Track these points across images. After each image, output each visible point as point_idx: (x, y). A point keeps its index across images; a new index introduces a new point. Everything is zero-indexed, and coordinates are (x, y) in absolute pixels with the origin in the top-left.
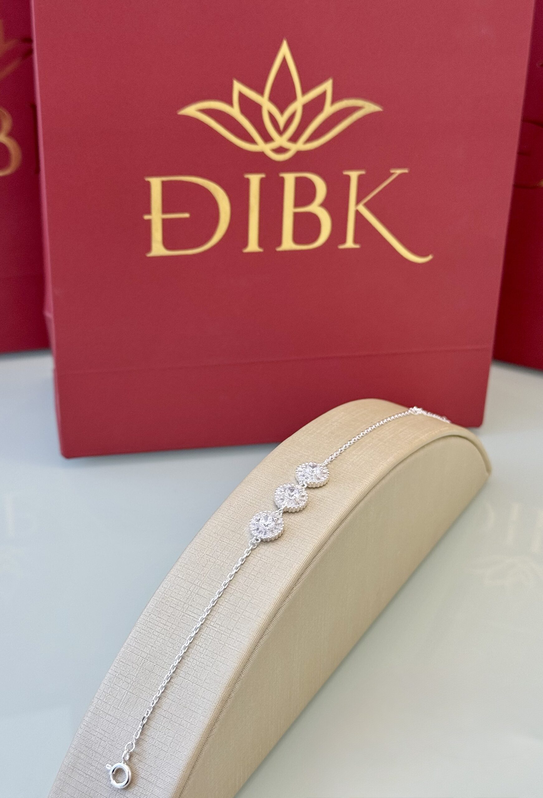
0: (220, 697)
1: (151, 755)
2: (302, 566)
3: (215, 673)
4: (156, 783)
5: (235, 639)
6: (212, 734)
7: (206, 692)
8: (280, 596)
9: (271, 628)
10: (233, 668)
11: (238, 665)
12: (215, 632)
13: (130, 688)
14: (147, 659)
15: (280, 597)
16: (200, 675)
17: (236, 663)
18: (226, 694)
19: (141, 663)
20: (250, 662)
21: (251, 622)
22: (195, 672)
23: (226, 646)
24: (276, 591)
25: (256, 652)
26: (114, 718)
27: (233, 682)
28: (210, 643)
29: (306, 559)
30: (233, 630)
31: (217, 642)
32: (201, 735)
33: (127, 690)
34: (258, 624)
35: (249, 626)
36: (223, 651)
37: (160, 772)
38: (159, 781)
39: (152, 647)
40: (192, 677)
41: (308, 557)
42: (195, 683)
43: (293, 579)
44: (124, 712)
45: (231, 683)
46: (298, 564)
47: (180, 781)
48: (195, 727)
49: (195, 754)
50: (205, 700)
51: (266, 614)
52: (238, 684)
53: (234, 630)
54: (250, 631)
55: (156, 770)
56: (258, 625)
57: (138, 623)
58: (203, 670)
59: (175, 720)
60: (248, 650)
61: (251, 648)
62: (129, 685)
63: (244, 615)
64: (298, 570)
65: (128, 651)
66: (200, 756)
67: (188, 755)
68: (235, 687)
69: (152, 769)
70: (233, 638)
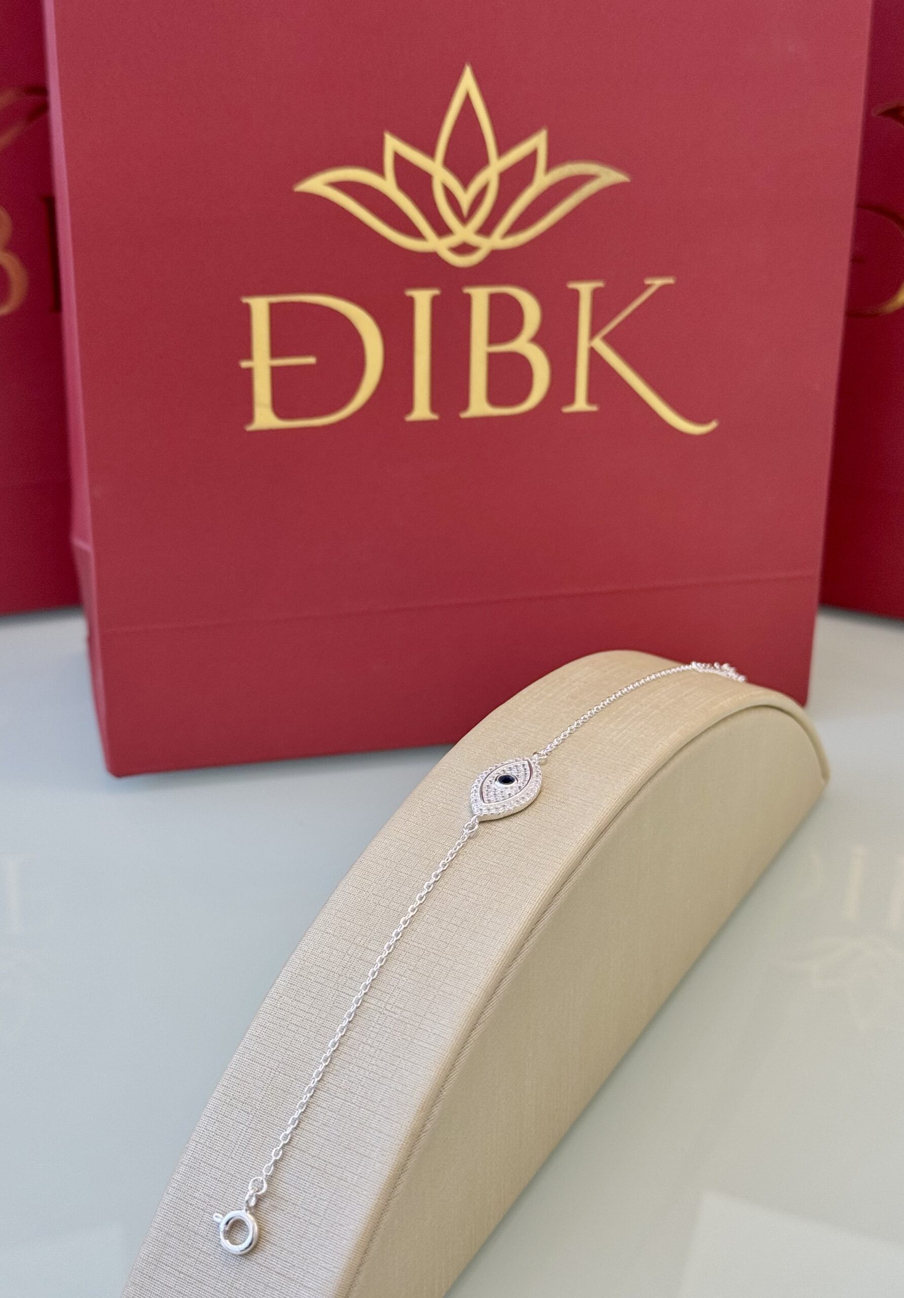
0: (408, 1129)
1: (292, 1234)
2: (537, 907)
3: (397, 1088)
4: (303, 1280)
5: (430, 1031)
6: (396, 1194)
7: (383, 1121)
8: (503, 957)
9: (489, 1012)
10: (429, 1080)
11: (436, 1074)
12: (395, 1021)
13: (252, 1120)
14: (280, 1071)
15: (502, 959)
16: (372, 1093)
17: (433, 1071)
18: (418, 1123)
19: (269, 1078)
20: (456, 1069)
21: (455, 1002)
22: (362, 1089)
23: (415, 1043)
24: (496, 950)
25: (466, 1052)
26: (225, 1174)
27: (429, 1104)
28: (387, 1040)
29: (543, 896)
30: (424, 1015)
31: (398, 1037)
32: (377, 1195)
33: (247, 1124)
34: (467, 1004)
35: (452, 1008)
36: (410, 1052)
37: (308, 1262)
38: (307, 1276)
39: (287, 1049)
40: (357, 1097)
41: (547, 893)
42: (364, 1107)
43: (523, 929)
44: (241, 1162)
45: (426, 1105)
46: (531, 903)
47: (343, 1276)
48: (366, 1182)
49: (369, 1227)
50: (381, 1135)
51: (480, 988)
52: (437, 1107)
53: (427, 1016)
54: (455, 1016)
55: (302, 1259)
56: (468, 1006)
57: (261, 1012)
58: (376, 1085)
59: (331, 1172)
60: (453, 1048)
61: (457, 1044)
62: (249, 1116)
63: (443, 991)
64: (530, 914)
65: (245, 1059)
66: (376, 1232)
67: (357, 1231)
68: (433, 1113)
69: (294, 1257)
70: (426, 1029)
